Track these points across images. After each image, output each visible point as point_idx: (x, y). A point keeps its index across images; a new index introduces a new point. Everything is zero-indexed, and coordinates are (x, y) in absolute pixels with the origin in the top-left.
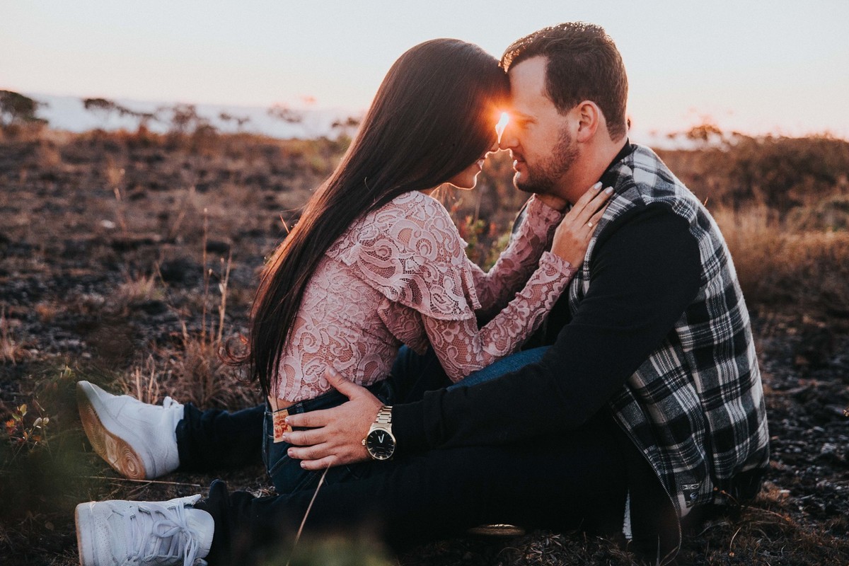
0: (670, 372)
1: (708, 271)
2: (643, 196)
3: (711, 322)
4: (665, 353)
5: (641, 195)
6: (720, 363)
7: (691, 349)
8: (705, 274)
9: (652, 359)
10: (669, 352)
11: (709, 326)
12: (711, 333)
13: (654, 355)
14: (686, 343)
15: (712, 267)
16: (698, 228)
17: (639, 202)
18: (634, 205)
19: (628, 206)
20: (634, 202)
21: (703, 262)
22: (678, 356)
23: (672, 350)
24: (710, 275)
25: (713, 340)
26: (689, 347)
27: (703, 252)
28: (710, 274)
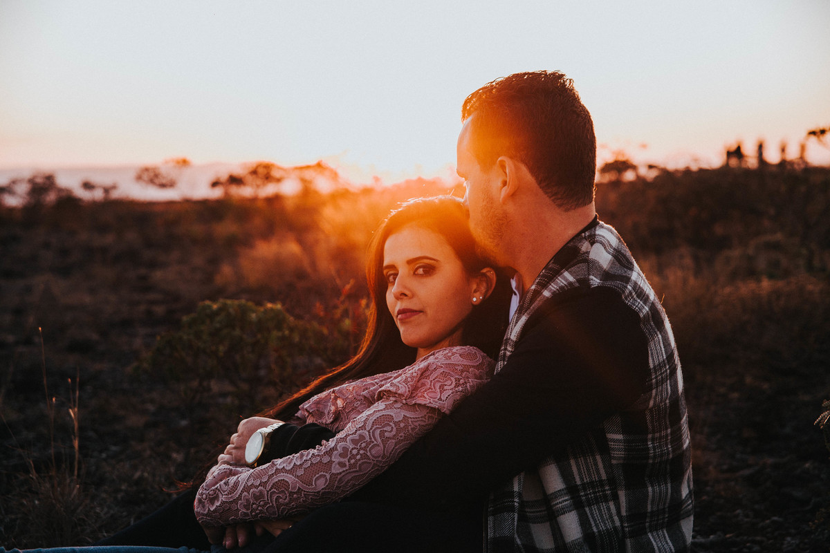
0: (592, 482)
1: (656, 377)
2: (591, 277)
3: (650, 436)
4: (590, 460)
5: (589, 275)
6: (652, 486)
7: (621, 461)
8: (652, 380)
9: (572, 462)
10: (595, 460)
11: (646, 440)
12: (648, 449)
13: (576, 458)
14: (616, 454)
15: (661, 374)
16: (651, 326)
17: (584, 282)
18: (577, 285)
19: (570, 284)
20: (578, 281)
21: (651, 366)
22: (604, 467)
23: (598, 458)
24: (657, 383)
25: (648, 458)
26: (619, 458)
27: (652, 354)
28: (657, 381)
